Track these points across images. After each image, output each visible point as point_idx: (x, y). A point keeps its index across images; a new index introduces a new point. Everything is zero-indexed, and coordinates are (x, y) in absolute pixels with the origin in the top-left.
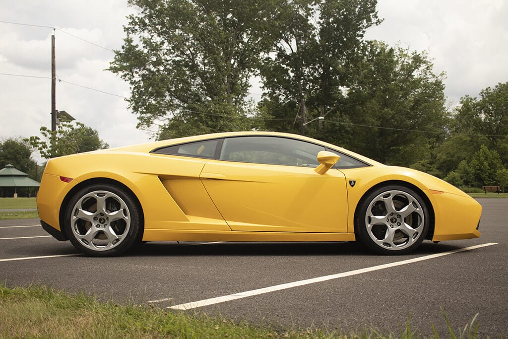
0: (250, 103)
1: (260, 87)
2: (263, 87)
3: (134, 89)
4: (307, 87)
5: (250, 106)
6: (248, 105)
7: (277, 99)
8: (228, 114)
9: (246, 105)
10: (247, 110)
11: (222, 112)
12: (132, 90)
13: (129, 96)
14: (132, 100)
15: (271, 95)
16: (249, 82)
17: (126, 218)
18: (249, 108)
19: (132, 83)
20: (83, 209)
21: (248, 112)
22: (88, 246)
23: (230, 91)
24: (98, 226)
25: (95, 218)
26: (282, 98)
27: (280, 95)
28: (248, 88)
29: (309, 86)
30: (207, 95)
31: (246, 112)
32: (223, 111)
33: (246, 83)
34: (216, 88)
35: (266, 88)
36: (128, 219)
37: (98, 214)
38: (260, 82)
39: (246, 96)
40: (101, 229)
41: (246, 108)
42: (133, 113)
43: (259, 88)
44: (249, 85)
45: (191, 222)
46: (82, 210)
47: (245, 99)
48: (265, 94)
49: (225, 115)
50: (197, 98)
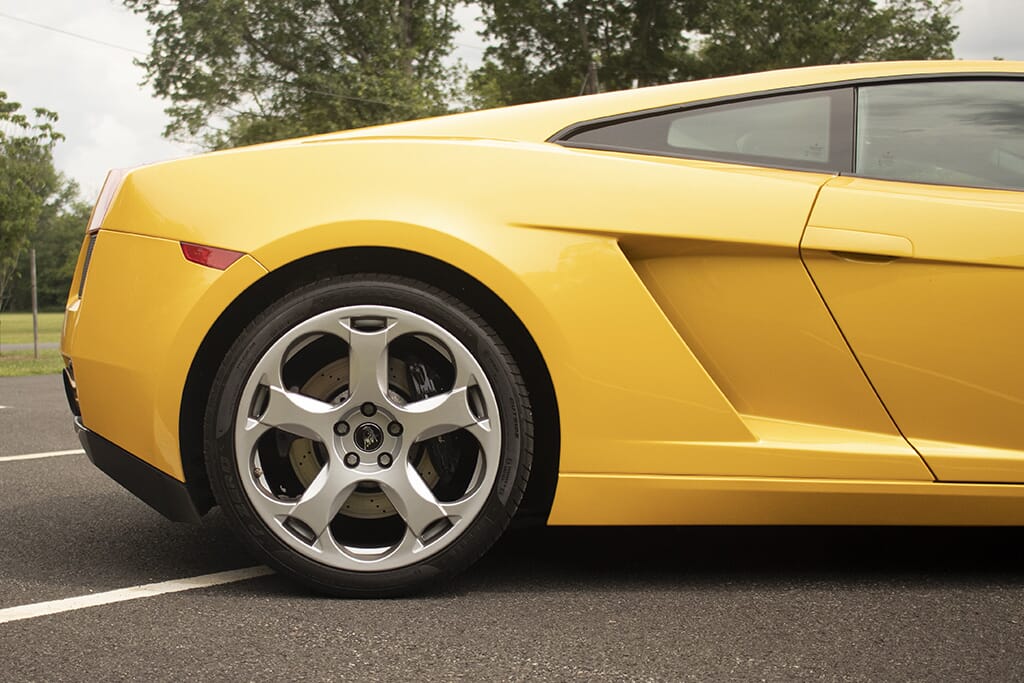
0: (455, 73)
1: (479, 33)
2: (486, 34)
3: (159, 33)
4: (601, 33)
5: (455, 81)
6: (452, 78)
7: (520, 62)
8: (402, 99)
9: (444, 78)
10: (447, 91)
11: (386, 94)
12: (154, 36)
13: (145, 52)
14: (152, 64)
15: (504, 54)
16: (454, 17)
17: (483, 424)
18: (453, 87)
19: (153, 19)
20: (288, 387)
21: (450, 96)
22: (314, 551)
23: (408, 40)
24: (352, 460)
25: (340, 428)
26: (534, 61)
27: (527, 53)
28: (453, 34)
29: (606, 31)
30: (347, 50)
31: (445, 96)
32: (391, 92)
33: (445, 20)
34: (371, 32)
35: (492, 36)
36: (488, 430)
37: (355, 409)
38: (477, 19)
39: (447, 54)
40: (367, 471)
41: (444, 85)
42: (154, 96)
43: (477, 36)
44: (455, 25)
45: (761, 444)
46: (282, 390)
47: (445, 61)
48: (491, 50)
49: (396, 104)
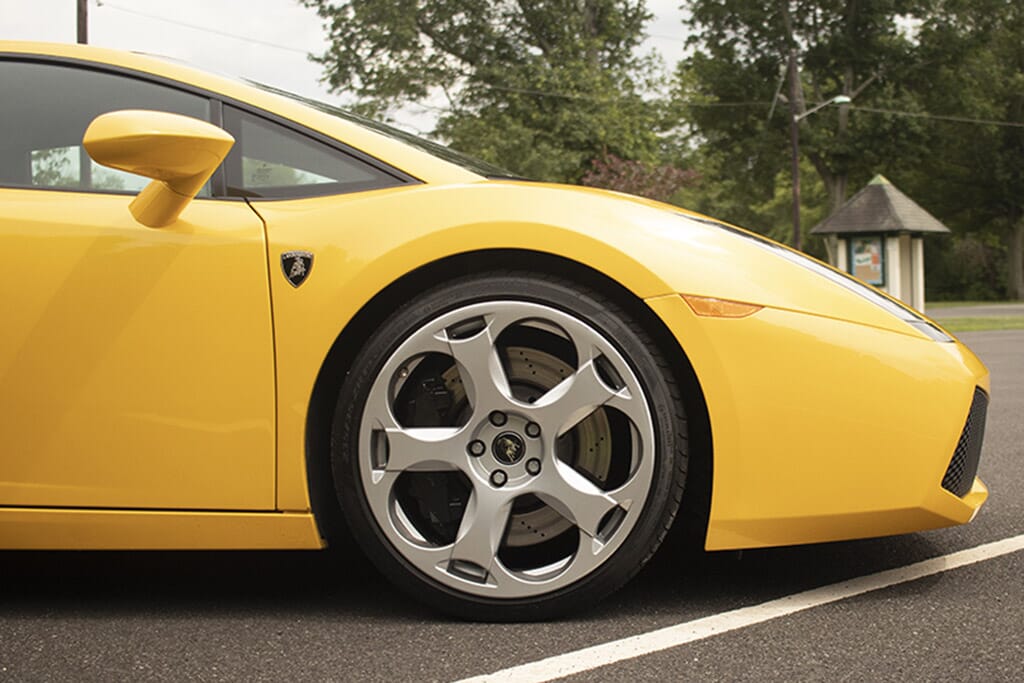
0: (650, 64)
1: (684, 22)
2: (692, 22)
3: (334, 27)
4: (810, 21)
5: (650, 71)
6: (646, 69)
7: (728, 51)
8: (584, 90)
9: (639, 68)
10: (641, 81)
11: (568, 87)
12: (329, 30)
14: (328, 59)
15: (712, 43)
16: (646, 6)
18: (648, 77)
19: (324, 13)
21: (645, 87)
23: (594, 30)
26: (742, 48)
27: (735, 41)
28: (644, 23)
29: (815, 18)
30: (528, 41)
31: (641, 87)
32: (572, 84)
33: (638, 9)
34: (553, 22)
35: (698, 24)
38: (681, 8)
39: (639, 44)
41: (638, 76)
42: (330, 92)
43: (682, 25)
44: (648, 14)
47: (637, 52)
48: (693, 39)
49: (577, 96)
50: (504, 50)
